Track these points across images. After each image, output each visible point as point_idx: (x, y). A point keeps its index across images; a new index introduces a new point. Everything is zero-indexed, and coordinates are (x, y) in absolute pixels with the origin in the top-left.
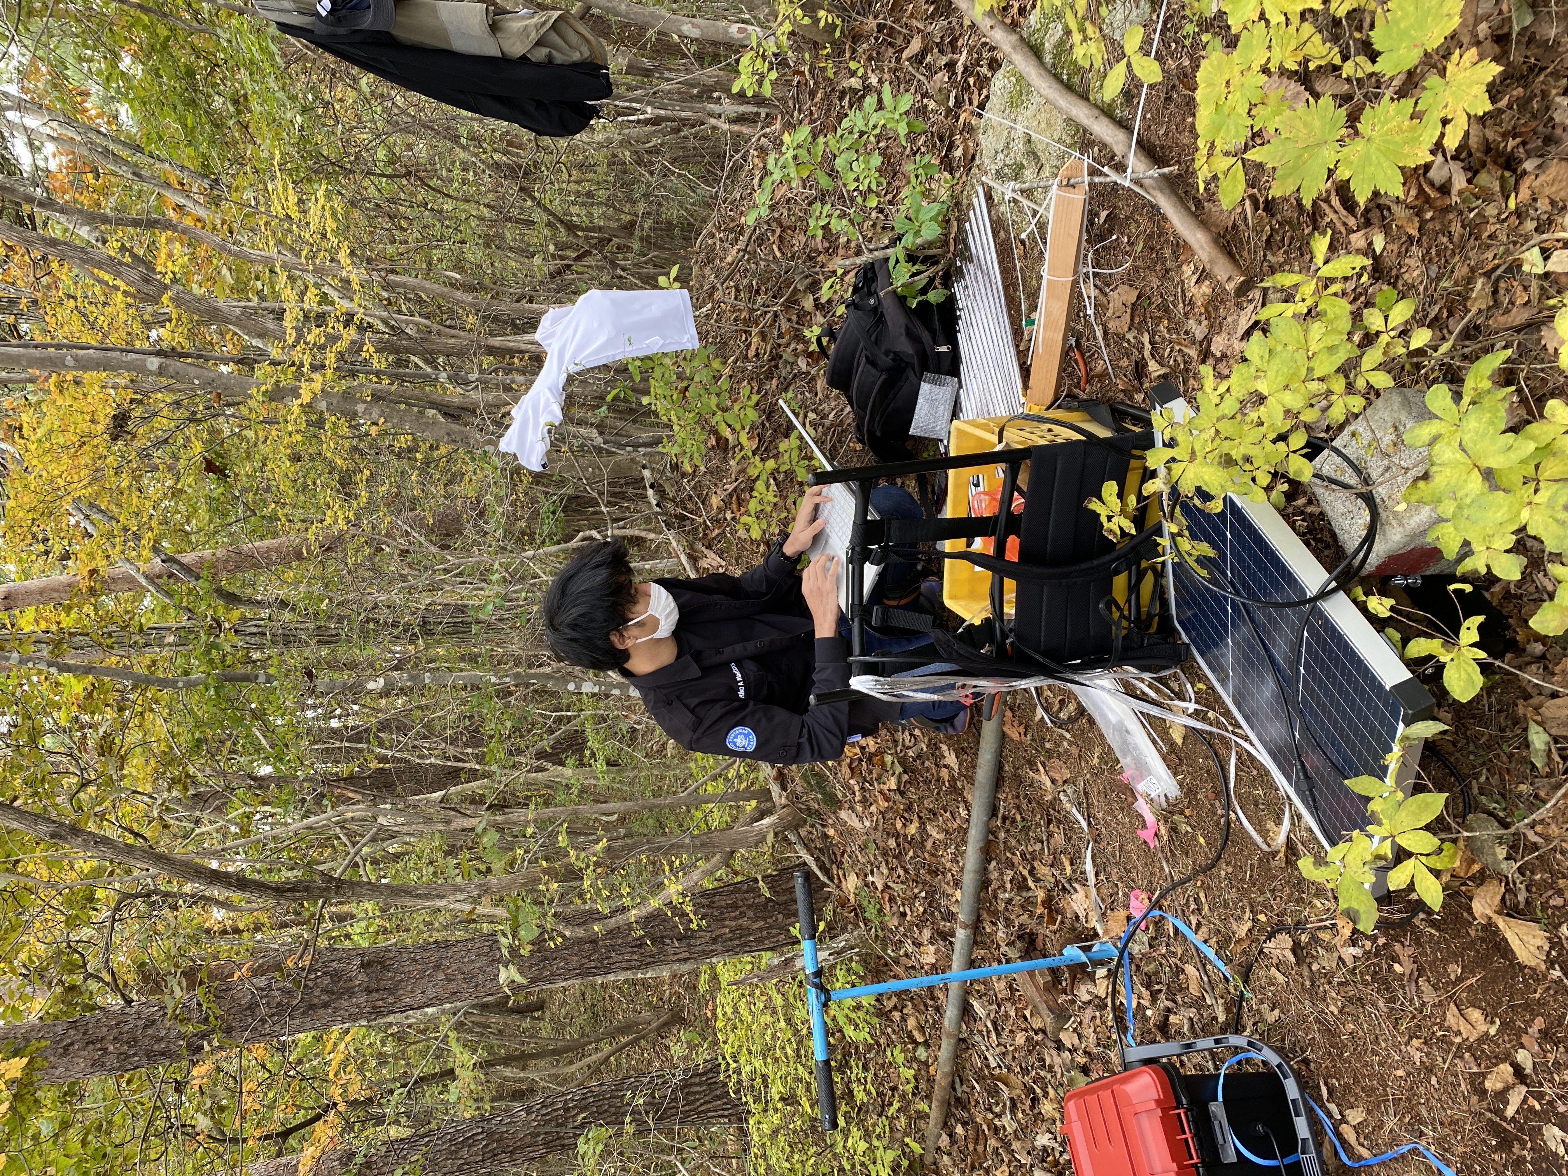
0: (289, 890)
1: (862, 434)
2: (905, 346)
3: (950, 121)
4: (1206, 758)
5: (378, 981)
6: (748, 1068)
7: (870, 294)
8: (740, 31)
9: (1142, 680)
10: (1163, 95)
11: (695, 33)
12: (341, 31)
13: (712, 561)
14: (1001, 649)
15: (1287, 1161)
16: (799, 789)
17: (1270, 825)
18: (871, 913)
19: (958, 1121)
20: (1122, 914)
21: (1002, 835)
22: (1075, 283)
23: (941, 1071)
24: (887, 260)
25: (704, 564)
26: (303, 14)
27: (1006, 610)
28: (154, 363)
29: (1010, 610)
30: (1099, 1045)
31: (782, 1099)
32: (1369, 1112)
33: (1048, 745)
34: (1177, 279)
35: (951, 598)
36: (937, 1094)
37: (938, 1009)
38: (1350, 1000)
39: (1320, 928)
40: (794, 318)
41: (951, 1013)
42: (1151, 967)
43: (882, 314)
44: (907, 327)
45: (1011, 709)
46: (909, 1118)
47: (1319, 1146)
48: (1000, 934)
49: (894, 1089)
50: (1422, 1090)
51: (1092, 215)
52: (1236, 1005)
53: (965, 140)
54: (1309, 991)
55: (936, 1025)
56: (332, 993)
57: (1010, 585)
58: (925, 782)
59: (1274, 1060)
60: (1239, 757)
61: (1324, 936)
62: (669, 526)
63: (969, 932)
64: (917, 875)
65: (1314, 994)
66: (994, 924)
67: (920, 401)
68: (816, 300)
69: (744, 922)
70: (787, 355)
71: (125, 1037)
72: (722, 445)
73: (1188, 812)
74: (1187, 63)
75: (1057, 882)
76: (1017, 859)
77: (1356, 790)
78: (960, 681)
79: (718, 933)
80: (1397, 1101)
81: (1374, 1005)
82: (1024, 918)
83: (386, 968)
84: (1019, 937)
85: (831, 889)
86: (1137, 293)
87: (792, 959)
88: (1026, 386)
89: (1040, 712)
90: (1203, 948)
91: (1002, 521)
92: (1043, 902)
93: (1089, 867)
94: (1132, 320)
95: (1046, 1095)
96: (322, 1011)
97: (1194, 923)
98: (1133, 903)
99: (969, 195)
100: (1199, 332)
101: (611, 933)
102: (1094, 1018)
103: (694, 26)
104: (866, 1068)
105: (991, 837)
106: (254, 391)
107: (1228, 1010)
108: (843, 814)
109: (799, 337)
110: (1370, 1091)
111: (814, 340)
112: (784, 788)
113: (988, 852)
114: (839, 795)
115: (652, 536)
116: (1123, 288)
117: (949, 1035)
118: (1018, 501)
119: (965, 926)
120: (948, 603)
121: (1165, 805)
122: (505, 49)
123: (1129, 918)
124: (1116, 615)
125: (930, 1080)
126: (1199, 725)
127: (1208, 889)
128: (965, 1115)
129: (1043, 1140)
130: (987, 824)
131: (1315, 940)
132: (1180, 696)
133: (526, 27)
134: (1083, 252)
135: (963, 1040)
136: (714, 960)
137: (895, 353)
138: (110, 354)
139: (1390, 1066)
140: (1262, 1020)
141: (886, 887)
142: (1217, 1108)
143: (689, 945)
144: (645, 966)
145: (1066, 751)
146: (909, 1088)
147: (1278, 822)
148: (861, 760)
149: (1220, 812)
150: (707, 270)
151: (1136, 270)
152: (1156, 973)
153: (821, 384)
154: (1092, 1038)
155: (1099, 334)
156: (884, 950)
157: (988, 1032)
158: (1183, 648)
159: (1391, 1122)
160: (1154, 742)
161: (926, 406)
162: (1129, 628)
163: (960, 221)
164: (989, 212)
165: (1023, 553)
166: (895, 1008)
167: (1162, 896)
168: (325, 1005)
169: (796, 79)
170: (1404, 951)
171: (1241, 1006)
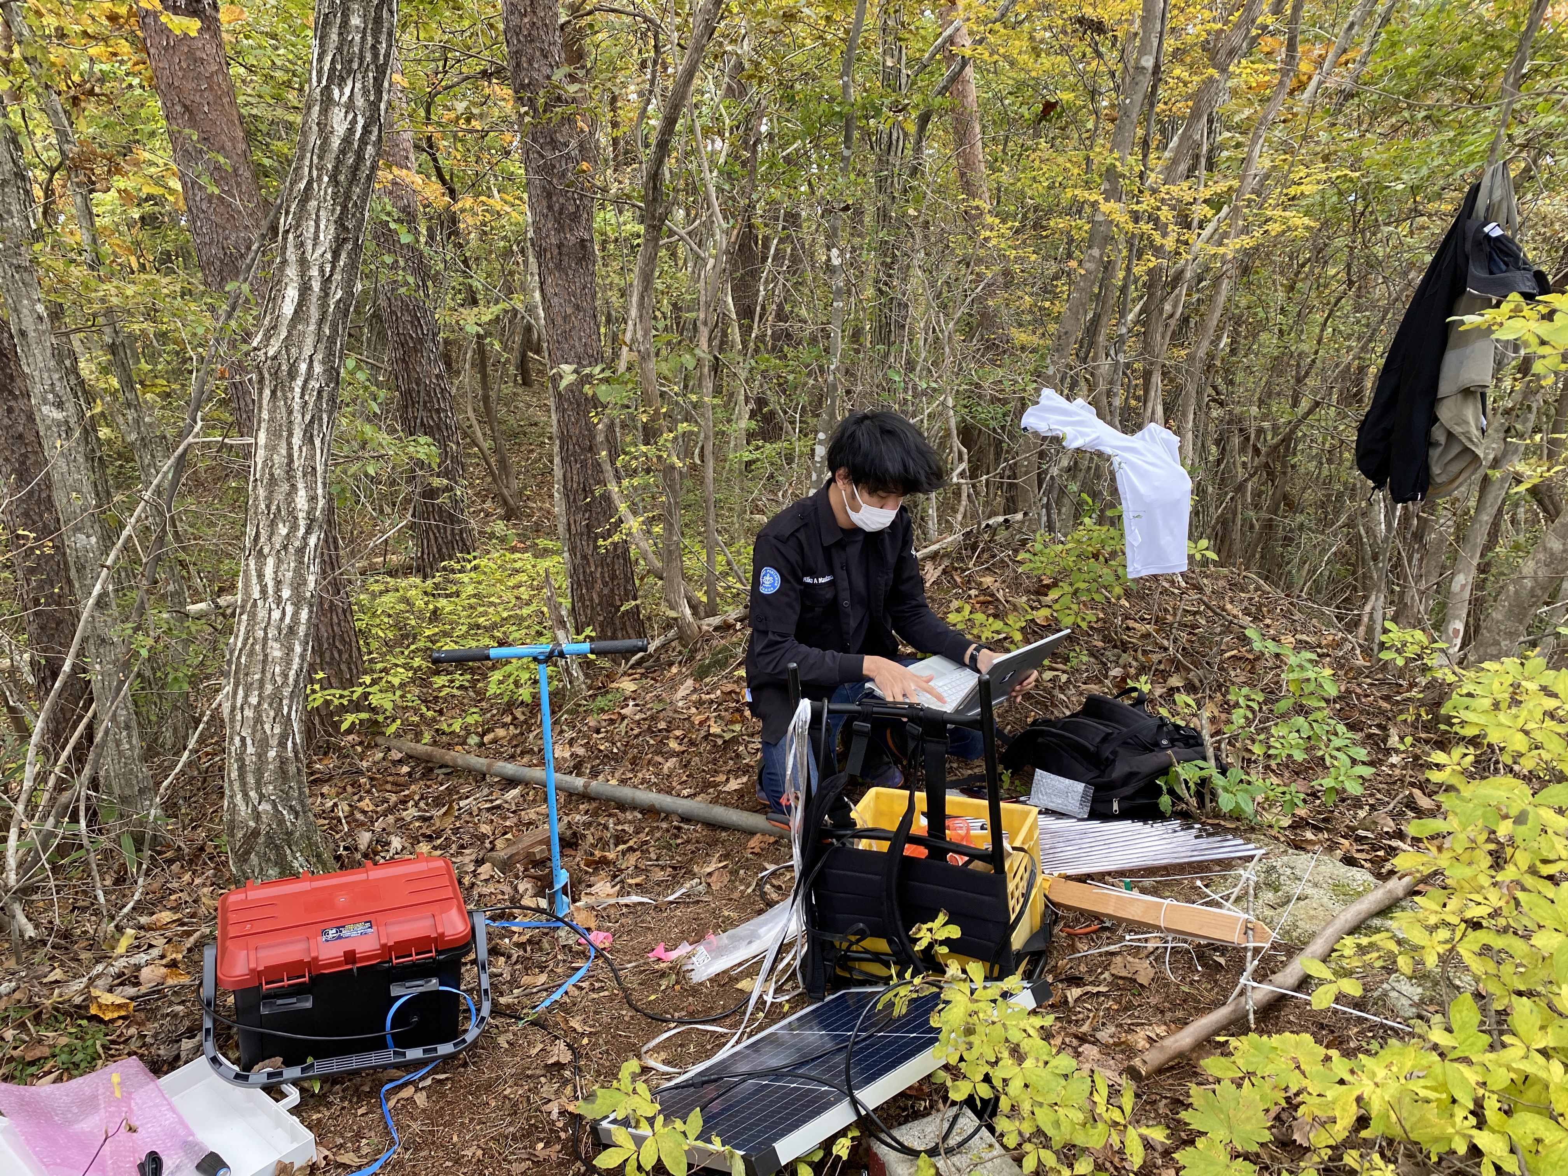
0: (655, 185)
1: (1040, 724)
2: (1119, 770)
3: (1343, 830)
4: (724, 1007)
5: (568, 255)
6: (466, 580)
7: (1173, 742)
8: (1456, 632)
9: (794, 959)
10: (1325, 1022)
11: (1456, 587)
12: (1468, 246)
13: (931, 574)
14: (829, 834)
15: (389, 1037)
16: (715, 642)
17: (663, 1055)
18: (601, 702)
19: (413, 768)
20: (593, 925)
21: (664, 825)
22: (1158, 928)
23: (458, 756)
24: (1204, 759)
25: (929, 566)
26: (1487, 210)
27: (864, 841)
28: (1148, 62)
29: (863, 844)
30: (480, 896)
31: (436, 609)
32: (424, 1111)
33: (742, 872)
34: (1154, 1020)
35: (877, 795)
36: (438, 752)
37: (512, 757)
38: (515, 1105)
39: (575, 1087)
40: (1162, 667)
41: (510, 768)
42: (546, 946)
43: (1152, 751)
44: (1137, 773)
45: (776, 842)
46: (418, 725)
47: (397, 1066)
48: (578, 817)
49: (441, 712)
50: (441, 1154)
51: (1223, 949)
52: (512, 1013)
53: (1320, 842)
54: (523, 1073)
55: (497, 755)
56: (561, 213)
57: (883, 846)
58: (715, 759)
59: (469, 1037)
60: (723, 1035)
61: (569, 1090)
62: (967, 535)
63: (581, 789)
64: (632, 746)
65: (521, 1077)
66: (586, 813)
67: (1067, 781)
68: (1178, 689)
69: (599, 585)
70: (1126, 658)
71: (534, 33)
72: (1042, 590)
73: (677, 987)
74: (1352, 1045)
75: (621, 871)
76: (643, 837)
77: (692, 1115)
78: (802, 796)
79: (591, 561)
80: (432, 1132)
81: (511, 1124)
82: (590, 840)
83: (579, 262)
84: (575, 834)
85: (623, 667)
86: (1146, 984)
87: (565, 627)
88: (1068, 878)
89: (772, 868)
90: (561, 991)
91: (940, 843)
92: (605, 857)
93: (635, 899)
94: (1121, 978)
95: (435, 848)
96: (545, 203)
97: (583, 985)
98: (602, 935)
99: (1259, 841)
100: (1104, 1035)
101: (598, 467)
102: (503, 893)
103: (1463, 587)
104: (461, 687)
105: (663, 815)
106: (1116, 155)
107: (508, 1006)
108: (690, 682)
109: (1143, 670)
110: (441, 1113)
111: (1137, 685)
112: (716, 629)
113: (650, 812)
114: (707, 680)
115: (959, 517)
116: (1151, 972)
117: (490, 766)
118: (961, 860)
119: (586, 786)
120: (873, 791)
121: (685, 968)
122: (1445, 401)
123: (588, 929)
124: (853, 938)
125: (449, 746)
126: (752, 1002)
127: (611, 998)
128: (418, 775)
129: (396, 843)
130: (674, 813)
131: (565, 1082)
132: (778, 990)
133: (1467, 423)
134: (1190, 939)
135: (484, 779)
136: (566, 555)
137: (1114, 761)
138: (1159, 22)
139: (461, 1132)
140: (501, 1033)
141: (623, 718)
142: (433, 984)
143: (582, 534)
144: (567, 493)
145: (736, 888)
146: (444, 727)
147: (666, 1062)
148: (738, 702)
149: (676, 1015)
150: (1222, 583)
151: (1167, 985)
152: (541, 950)
153: (1094, 689)
154: (486, 890)
155: (1112, 948)
156: (567, 712)
157: (492, 801)
158: (820, 995)
159: (416, 1126)
160: (740, 964)
161: (1061, 786)
162: (840, 950)
163: (1235, 832)
164: (1240, 858)
165: (911, 861)
166: (515, 718)
167: (606, 959)
168: (550, 207)
169: (1404, 683)
170: (554, 1152)
171: (511, 1017)
